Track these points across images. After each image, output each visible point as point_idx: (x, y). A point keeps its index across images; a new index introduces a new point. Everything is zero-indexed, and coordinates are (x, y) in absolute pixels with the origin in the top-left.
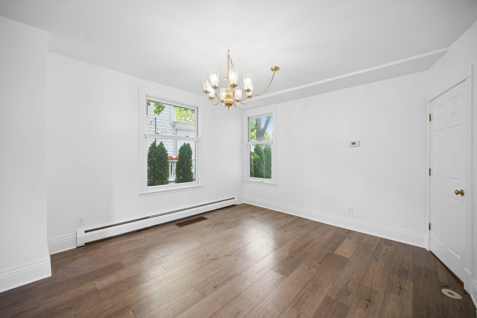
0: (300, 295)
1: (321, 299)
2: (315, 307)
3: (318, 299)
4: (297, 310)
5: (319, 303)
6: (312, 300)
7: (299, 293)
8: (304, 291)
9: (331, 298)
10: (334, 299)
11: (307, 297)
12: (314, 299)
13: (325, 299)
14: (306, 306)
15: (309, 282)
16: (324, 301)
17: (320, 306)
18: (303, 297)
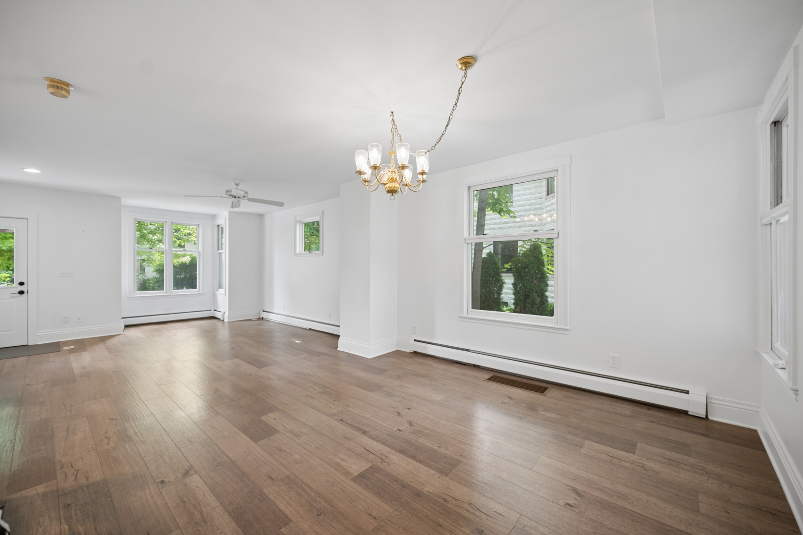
0: (305, 487)
1: (288, 511)
2: (278, 499)
3: (290, 508)
4: (281, 480)
5: (282, 506)
6: (291, 499)
7: (310, 488)
8: (313, 494)
9: (285, 525)
10: (282, 530)
11: (298, 494)
12: (291, 502)
13: (287, 517)
14: (283, 490)
15: (332, 506)
16: (283, 513)
17: (276, 505)
18: (302, 490)
